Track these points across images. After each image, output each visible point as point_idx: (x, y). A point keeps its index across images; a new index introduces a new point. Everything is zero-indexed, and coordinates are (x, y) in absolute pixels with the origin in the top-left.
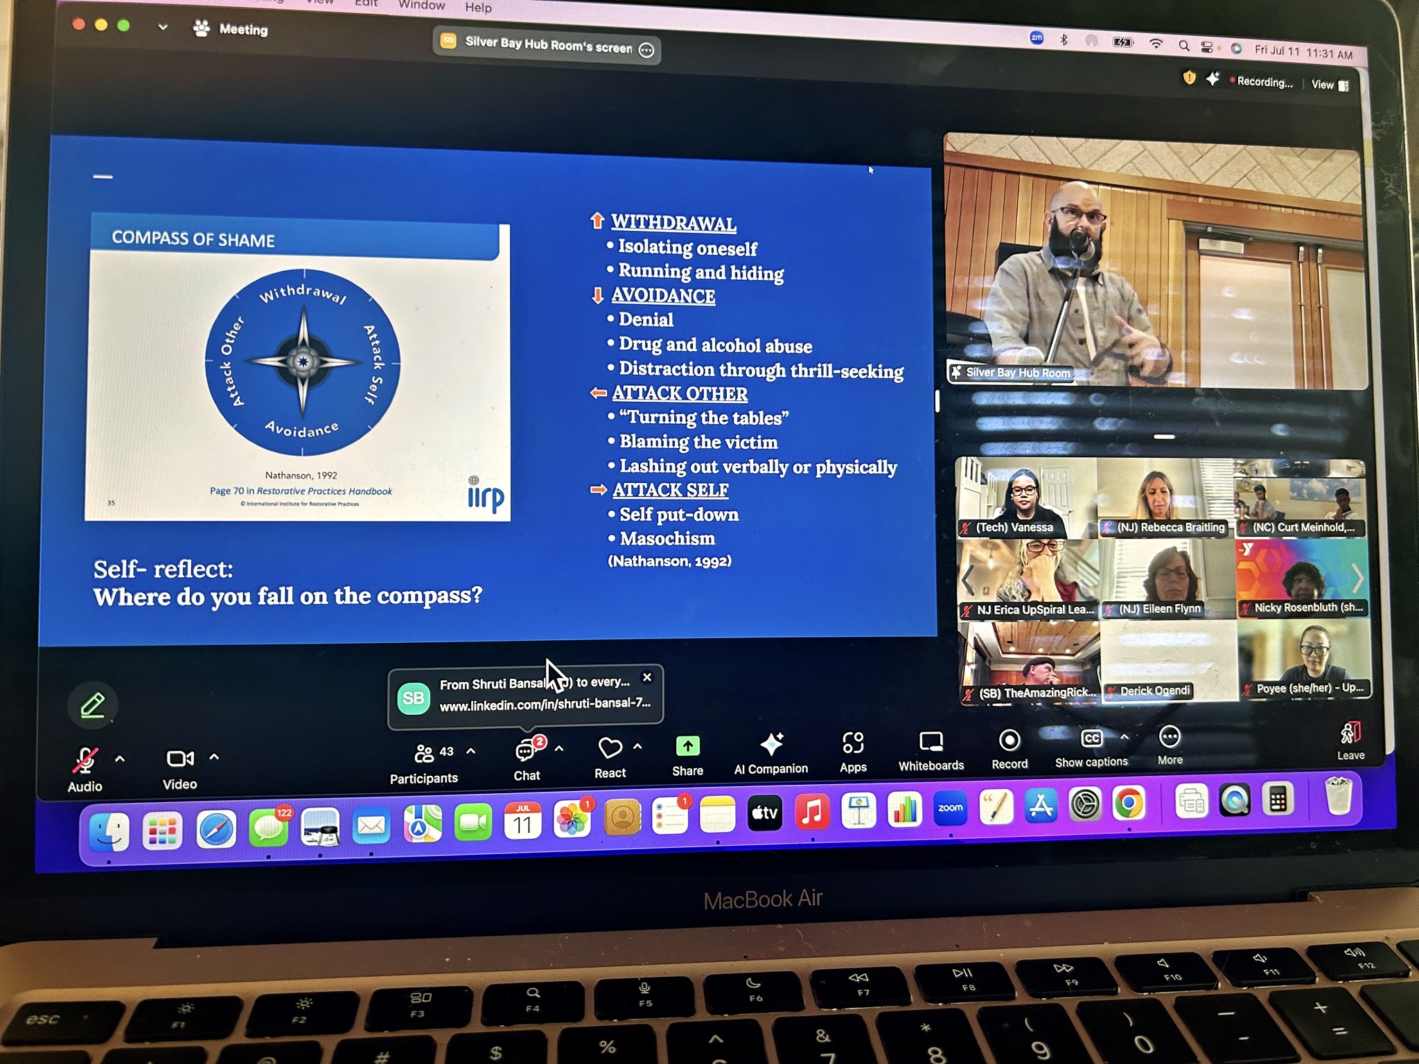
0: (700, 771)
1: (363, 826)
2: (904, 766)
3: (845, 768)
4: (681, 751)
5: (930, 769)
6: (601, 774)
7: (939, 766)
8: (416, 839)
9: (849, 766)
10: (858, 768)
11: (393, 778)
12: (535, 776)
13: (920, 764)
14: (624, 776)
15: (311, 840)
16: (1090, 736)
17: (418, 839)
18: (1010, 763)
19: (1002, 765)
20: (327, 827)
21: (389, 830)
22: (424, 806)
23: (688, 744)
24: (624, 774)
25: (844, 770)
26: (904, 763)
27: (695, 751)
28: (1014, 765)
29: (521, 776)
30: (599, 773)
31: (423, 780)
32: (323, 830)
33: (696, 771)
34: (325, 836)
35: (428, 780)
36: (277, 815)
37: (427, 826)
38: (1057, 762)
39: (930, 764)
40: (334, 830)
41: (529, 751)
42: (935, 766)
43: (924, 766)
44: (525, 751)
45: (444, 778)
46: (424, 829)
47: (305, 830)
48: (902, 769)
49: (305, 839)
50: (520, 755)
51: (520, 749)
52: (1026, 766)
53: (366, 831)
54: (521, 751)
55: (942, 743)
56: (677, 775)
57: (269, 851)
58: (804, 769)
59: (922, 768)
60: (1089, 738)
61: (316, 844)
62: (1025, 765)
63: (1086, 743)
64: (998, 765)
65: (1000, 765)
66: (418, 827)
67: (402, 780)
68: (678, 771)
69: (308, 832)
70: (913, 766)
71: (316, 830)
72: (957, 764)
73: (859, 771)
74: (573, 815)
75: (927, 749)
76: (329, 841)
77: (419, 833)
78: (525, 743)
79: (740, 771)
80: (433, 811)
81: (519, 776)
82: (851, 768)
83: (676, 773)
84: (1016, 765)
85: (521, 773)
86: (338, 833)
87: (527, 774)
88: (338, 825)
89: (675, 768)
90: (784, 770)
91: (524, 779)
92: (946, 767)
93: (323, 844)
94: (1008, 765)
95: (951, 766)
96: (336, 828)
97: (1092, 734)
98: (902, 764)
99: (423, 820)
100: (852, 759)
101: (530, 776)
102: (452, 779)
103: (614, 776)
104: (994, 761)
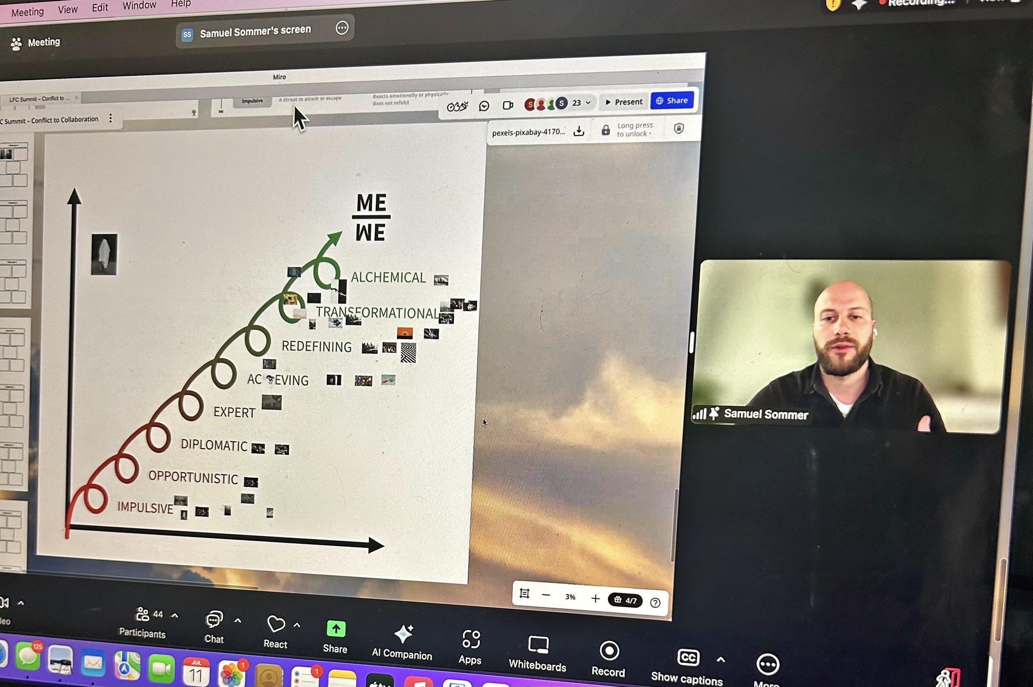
0: (345, 650)
1: (88, 662)
2: (513, 663)
3: (463, 660)
4: (331, 632)
5: (536, 668)
6: (269, 644)
7: (544, 667)
8: (123, 677)
9: (467, 658)
10: (474, 661)
11: (122, 630)
12: (220, 640)
13: (528, 663)
14: (286, 647)
15: (54, 668)
16: (687, 655)
17: (124, 677)
18: (608, 671)
19: (601, 672)
20: (65, 660)
21: (105, 667)
22: (128, 653)
23: (336, 627)
24: (286, 645)
25: (462, 662)
26: (514, 661)
27: (342, 633)
28: (612, 673)
29: (209, 639)
30: (267, 643)
31: (142, 634)
32: (62, 662)
33: (342, 650)
34: (64, 667)
35: (146, 634)
36: (33, 647)
37: (130, 667)
38: (653, 675)
39: (537, 664)
40: (68, 663)
41: (216, 620)
42: (541, 667)
43: (530, 665)
44: (213, 620)
45: (156, 634)
46: (128, 670)
47: (51, 661)
48: (511, 666)
49: (51, 668)
50: (210, 622)
51: (210, 618)
52: (624, 676)
53: (89, 666)
54: (210, 620)
55: (547, 647)
56: (327, 651)
57: (28, 673)
58: (429, 657)
59: (529, 666)
60: (685, 657)
61: (57, 672)
62: (622, 674)
63: (682, 661)
64: (598, 672)
65: (599, 672)
66: (124, 668)
67: (127, 633)
68: (327, 648)
69: (52, 662)
70: (521, 664)
71: (58, 662)
72: (560, 666)
73: (474, 663)
74: (233, 671)
75: (535, 650)
76: (66, 670)
77: (124, 673)
78: (213, 613)
79: (376, 653)
80: (134, 657)
81: (208, 639)
82: (468, 660)
83: (326, 649)
84: (614, 673)
85: (210, 636)
86: (72, 666)
87: (214, 638)
88: (71, 660)
89: (325, 645)
90: (412, 656)
91: (212, 641)
92: (550, 668)
93: (62, 672)
94: (607, 672)
95: (555, 668)
96: (70, 662)
97: (689, 653)
98: (512, 661)
99: (127, 663)
100: (469, 653)
101: (216, 639)
102: (161, 636)
103: (278, 647)
104: (593, 667)
